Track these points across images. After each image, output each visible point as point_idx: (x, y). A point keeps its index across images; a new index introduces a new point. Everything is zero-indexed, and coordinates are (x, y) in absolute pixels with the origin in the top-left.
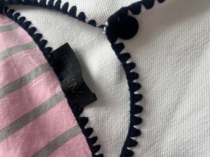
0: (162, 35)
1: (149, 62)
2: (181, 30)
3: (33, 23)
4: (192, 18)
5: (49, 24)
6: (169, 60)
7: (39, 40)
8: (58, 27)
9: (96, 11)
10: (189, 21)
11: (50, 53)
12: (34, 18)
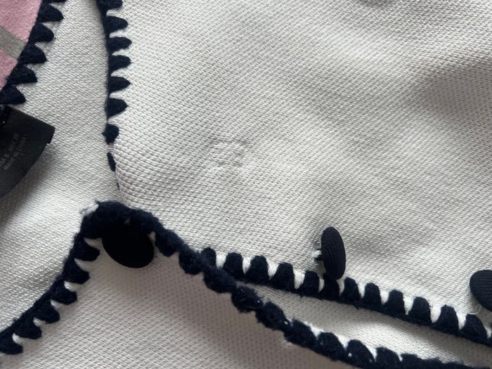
0: (162, 317)
1: (97, 324)
2: (191, 349)
3: (62, 25)
4: (227, 355)
5: (80, 63)
6: (124, 358)
7: (27, 63)
8: (84, 84)
9: (130, 160)
10: (217, 355)
11: (11, 106)
12: (74, 20)
